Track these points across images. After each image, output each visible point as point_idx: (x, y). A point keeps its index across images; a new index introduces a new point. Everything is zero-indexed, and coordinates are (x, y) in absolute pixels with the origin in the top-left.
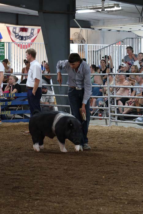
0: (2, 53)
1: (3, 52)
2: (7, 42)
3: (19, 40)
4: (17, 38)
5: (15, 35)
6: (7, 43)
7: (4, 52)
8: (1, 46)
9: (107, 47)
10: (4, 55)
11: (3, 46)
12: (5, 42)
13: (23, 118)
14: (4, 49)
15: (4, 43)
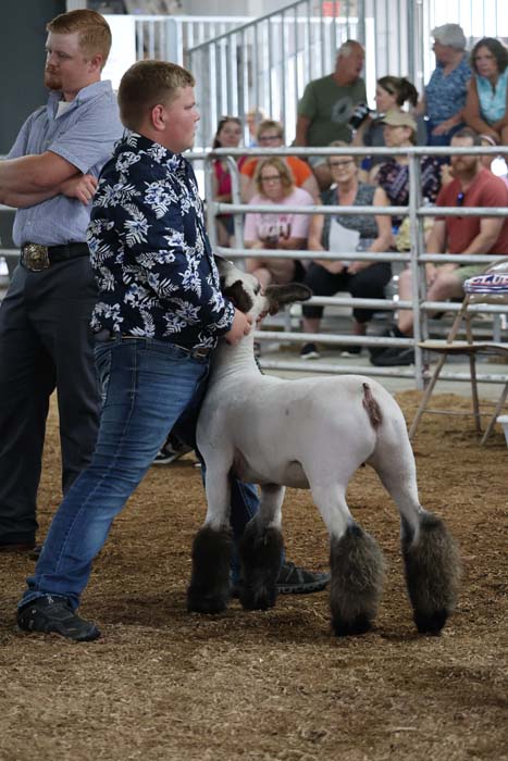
9: (241, 29)
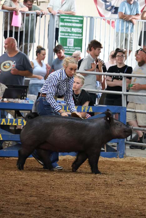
0: (79, 35)
1: (79, 33)
2: (89, 17)
3: (112, 13)
4: (108, 10)
5: (105, 4)
6: (89, 19)
7: (82, 33)
8: (77, 23)
10: (81, 38)
11: (82, 22)
12: (85, 17)
13: (104, 151)
14: (82, 28)
15: (82, 17)
